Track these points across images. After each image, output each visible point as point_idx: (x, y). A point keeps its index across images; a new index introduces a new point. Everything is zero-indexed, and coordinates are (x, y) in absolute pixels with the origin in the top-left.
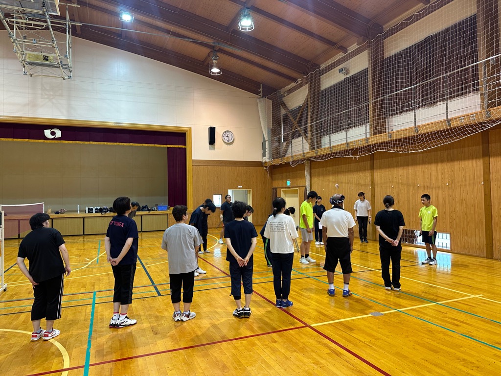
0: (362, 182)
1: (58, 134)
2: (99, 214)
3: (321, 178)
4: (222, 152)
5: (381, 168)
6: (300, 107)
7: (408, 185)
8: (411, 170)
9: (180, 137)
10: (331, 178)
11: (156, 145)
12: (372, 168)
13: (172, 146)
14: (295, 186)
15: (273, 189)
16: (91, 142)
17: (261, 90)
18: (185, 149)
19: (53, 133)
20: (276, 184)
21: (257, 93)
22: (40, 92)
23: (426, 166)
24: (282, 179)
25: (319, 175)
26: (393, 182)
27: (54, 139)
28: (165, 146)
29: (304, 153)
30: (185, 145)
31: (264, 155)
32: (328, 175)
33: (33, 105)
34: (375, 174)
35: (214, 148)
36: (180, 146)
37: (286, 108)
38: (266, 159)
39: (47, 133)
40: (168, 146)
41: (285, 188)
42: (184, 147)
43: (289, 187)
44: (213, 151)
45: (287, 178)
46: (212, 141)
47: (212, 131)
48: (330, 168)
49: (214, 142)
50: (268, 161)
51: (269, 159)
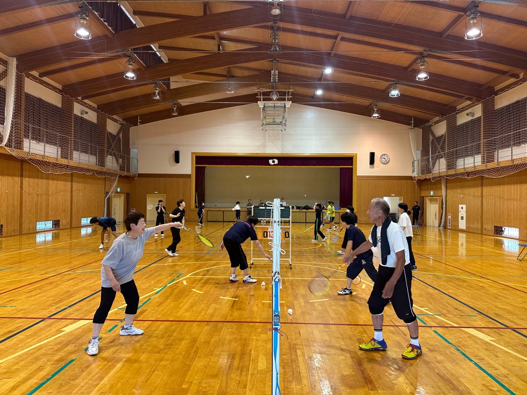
0: (476, 194)
1: (276, 162)
2: (298, 210)
3: (453, 191)
4: (379, 170)
5: (486, 186)
6: (442, 136)
7: (500, 197)
8: (502, 188)
9: (348, 161)
10: (459, 191)
11: (333, 167)
12: (482, 185)
13: (343, 167)
14: (436, 195)
15: (421, 197)
16: (294, 166)
17: (413, 122)
18: (352, 168)
19: (273, 162)
20: (423, 194)
21: (409, 124)
22: (267, 138)
23: (509, 186)
24: (428, 190)
25: (452, 188)
26: (492, 195)
27: (274, 165)
28: (338, 167)
29: (440, 173)
30: (352, 165)
31: (413, 171)
32: (457, 188)
33: (264, 146)
34: (484, 189)
35: (373, 167)
36: (348, 167)
37: (433, 135)
38: (415, 174)
39: (271, 161)
40: (341, 167)
41: (430, 197)
42: (351, 167)
43: (432, 196)
44: (373, 169)
45: (431, 189)
46: (372, 162)
47: (372, 155)
48: (458, 184)
49: (374, 163)
50: (416, 176)
51: (417, 174)
